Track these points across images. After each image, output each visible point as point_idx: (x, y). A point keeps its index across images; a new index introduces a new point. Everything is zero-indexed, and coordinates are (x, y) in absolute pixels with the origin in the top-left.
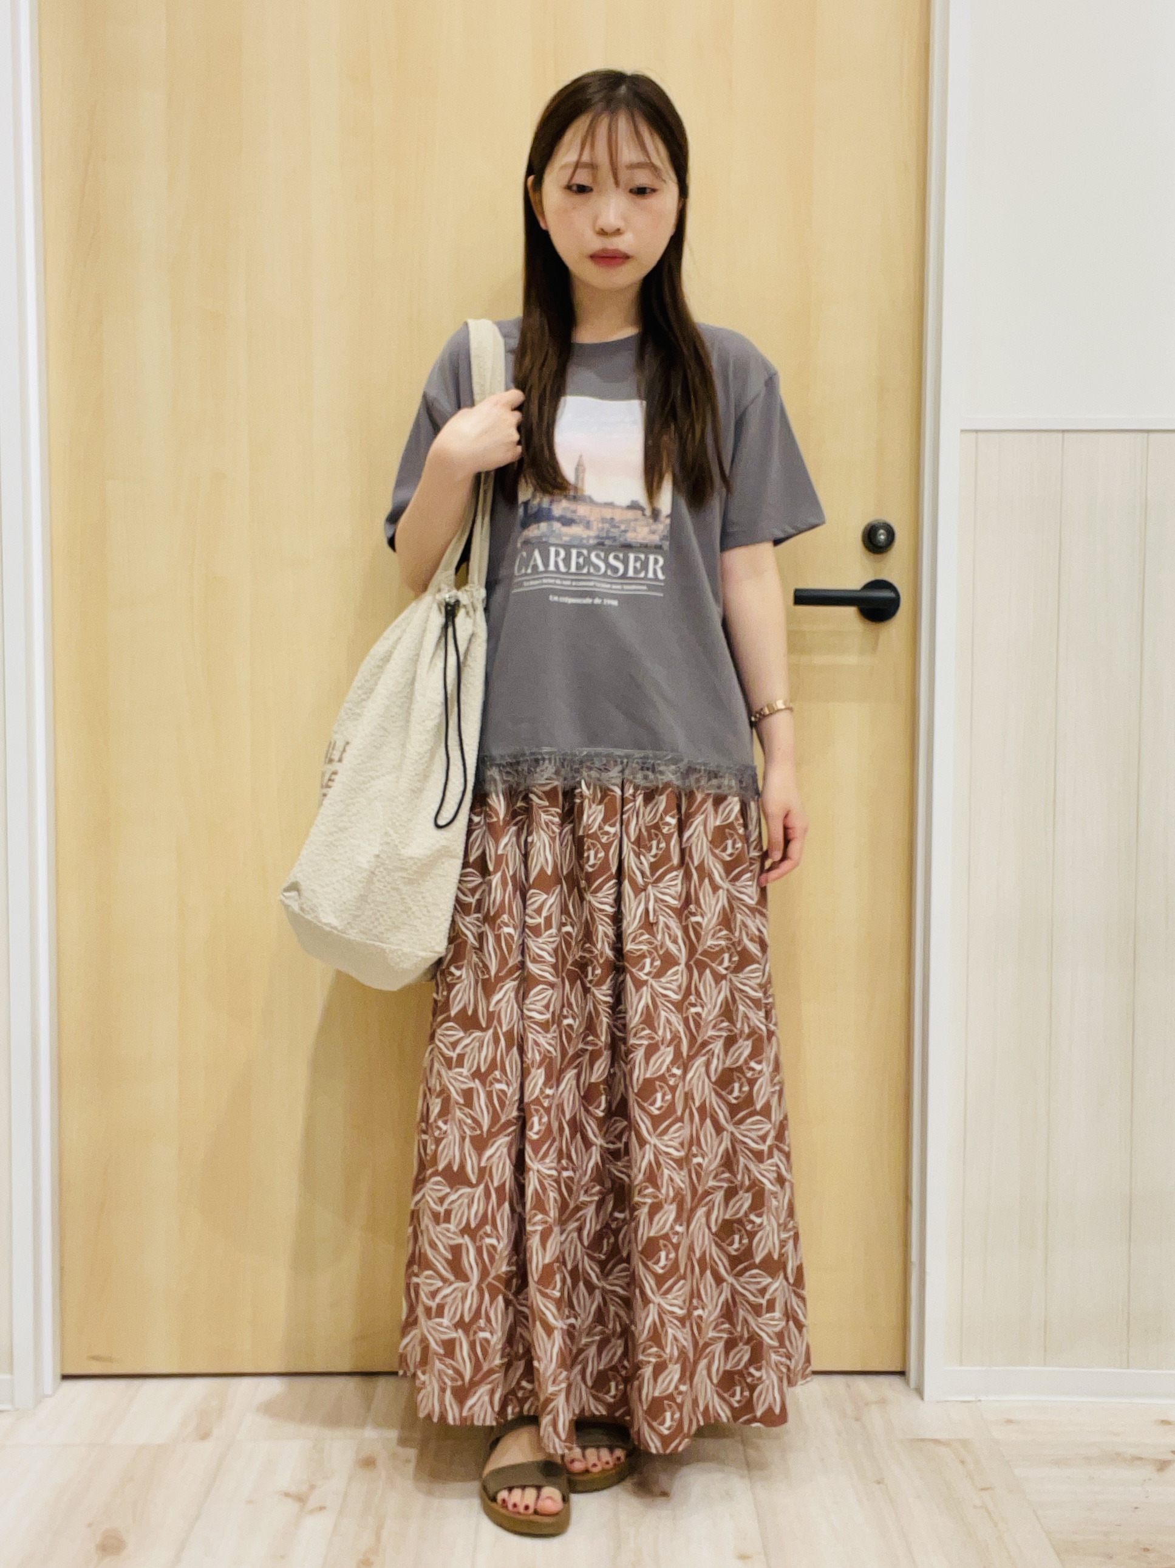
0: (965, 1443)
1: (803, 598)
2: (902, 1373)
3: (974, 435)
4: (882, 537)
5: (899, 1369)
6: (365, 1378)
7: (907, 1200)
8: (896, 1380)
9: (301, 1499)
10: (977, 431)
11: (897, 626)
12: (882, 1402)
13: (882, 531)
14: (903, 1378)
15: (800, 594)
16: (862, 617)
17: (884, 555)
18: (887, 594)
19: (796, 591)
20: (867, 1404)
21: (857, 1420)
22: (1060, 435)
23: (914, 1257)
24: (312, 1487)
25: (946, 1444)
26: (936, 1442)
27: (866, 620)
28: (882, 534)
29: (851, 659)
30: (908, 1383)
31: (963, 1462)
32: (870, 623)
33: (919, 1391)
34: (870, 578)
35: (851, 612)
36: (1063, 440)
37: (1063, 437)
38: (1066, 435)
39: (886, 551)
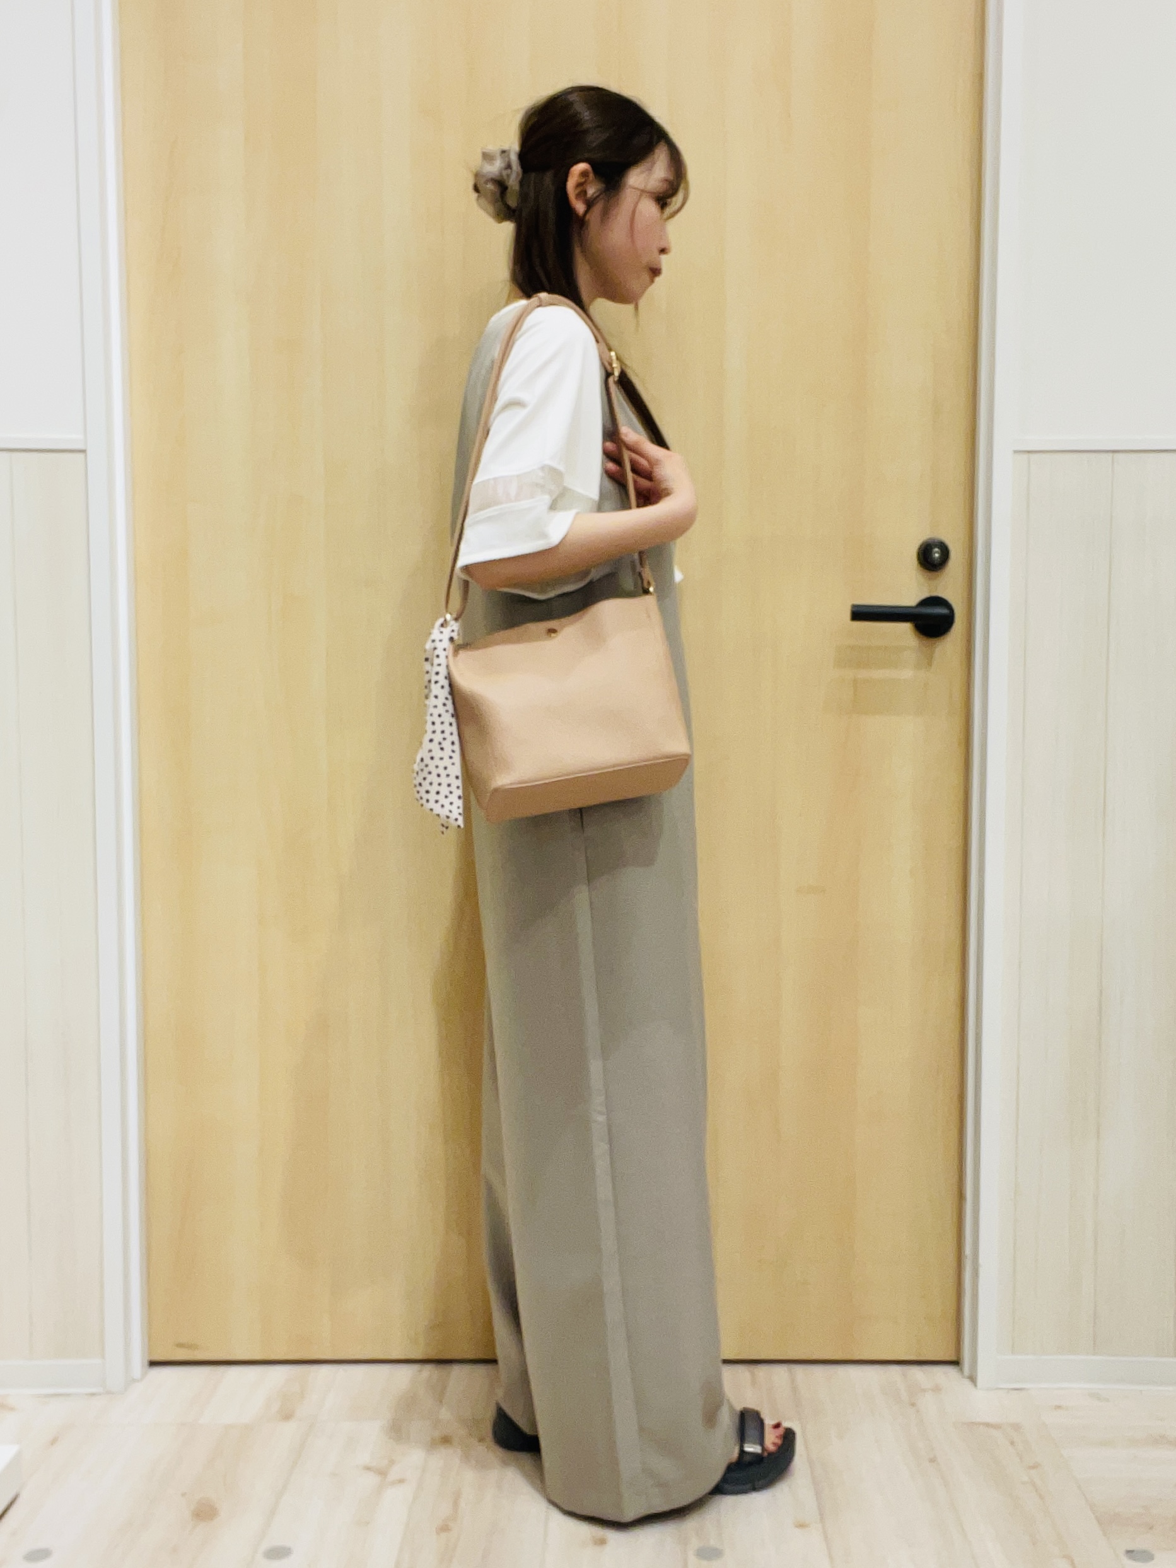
0: (1016, 1427)
1: (861, 614)
2: (956, 1363)
3: (1025, 456)
4: (937, 555)
5: (953, 1358)
6: (442, 1366)
7: (961, 1196)
8: (951, 1370)
9: (382, 1473)
10: (1029, 452)
11: (951, 644)
12: (937, 1389)
13: (936, 549)
14: (956, 1366)
15: (854, 609)
16: (917, 633)
17: (939, 574)
18: (943, 611)
19: (854, 606)
20: (924, 1391)
21: (913, 1405)
22: (1109, 456)
23: (968, 1250)
24: (392, 1462)
25: (996, 1427)
26: (987, 1425)
27: (922, 636)
28: (937, 552)
29: (907, 674)
30: (961, 1370)
31: (1012, 1443)
32: (925, 638)
33: (973, 1379)
34: (925, 595)
35: (906, 628)
36: (1113, 462)
37: (1113, 457)
38: (1116, 455)
39: (940, 569)
